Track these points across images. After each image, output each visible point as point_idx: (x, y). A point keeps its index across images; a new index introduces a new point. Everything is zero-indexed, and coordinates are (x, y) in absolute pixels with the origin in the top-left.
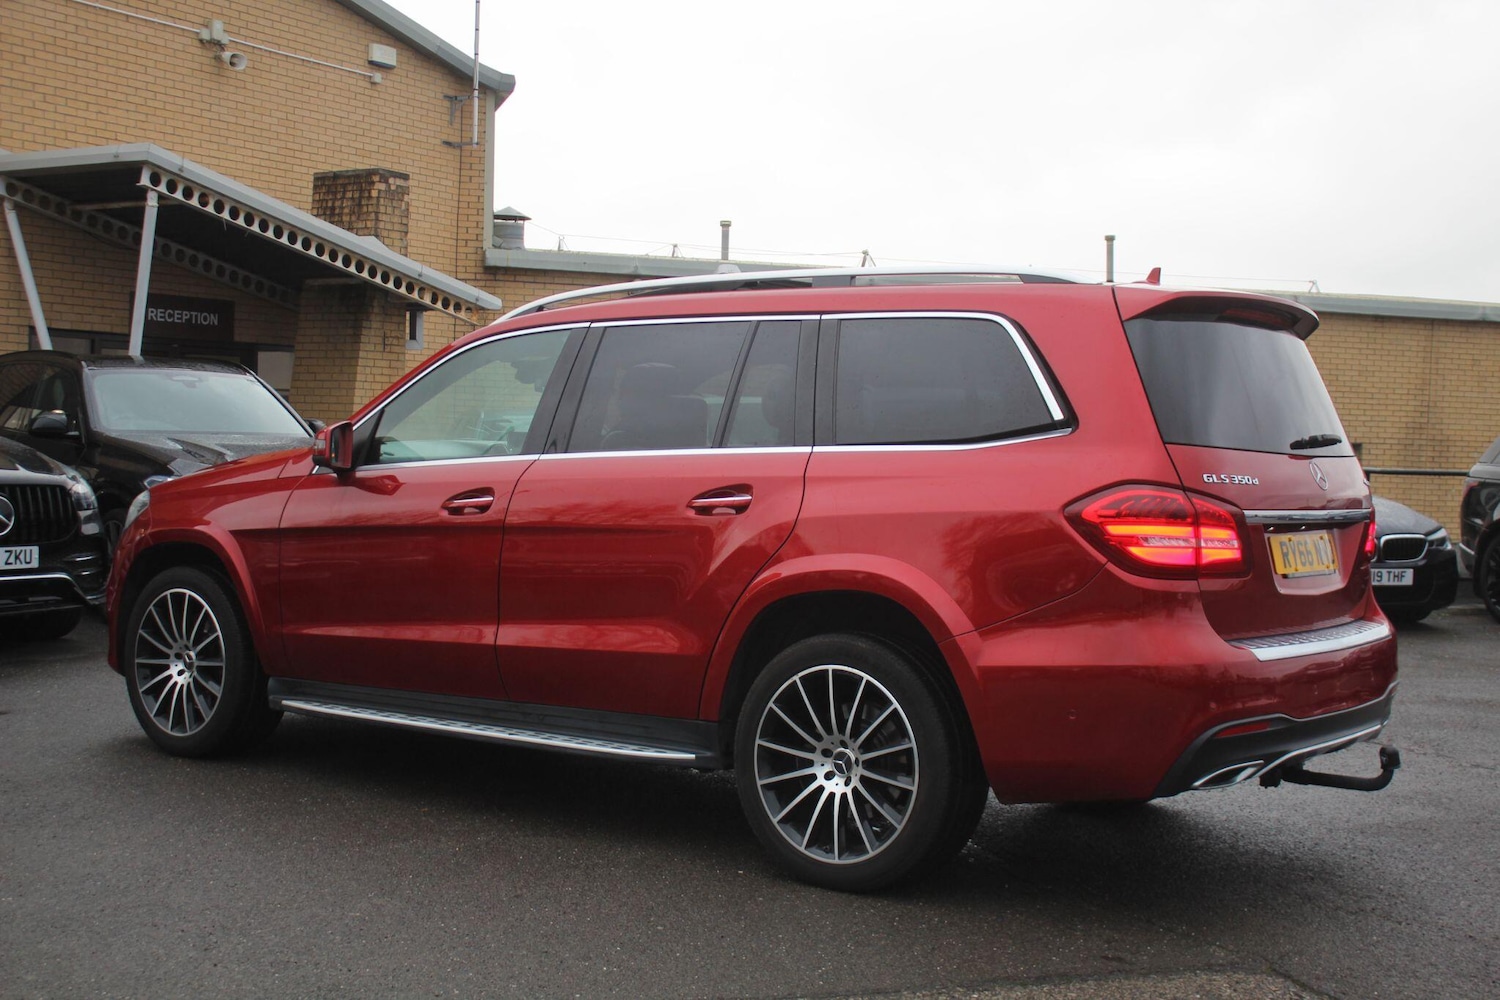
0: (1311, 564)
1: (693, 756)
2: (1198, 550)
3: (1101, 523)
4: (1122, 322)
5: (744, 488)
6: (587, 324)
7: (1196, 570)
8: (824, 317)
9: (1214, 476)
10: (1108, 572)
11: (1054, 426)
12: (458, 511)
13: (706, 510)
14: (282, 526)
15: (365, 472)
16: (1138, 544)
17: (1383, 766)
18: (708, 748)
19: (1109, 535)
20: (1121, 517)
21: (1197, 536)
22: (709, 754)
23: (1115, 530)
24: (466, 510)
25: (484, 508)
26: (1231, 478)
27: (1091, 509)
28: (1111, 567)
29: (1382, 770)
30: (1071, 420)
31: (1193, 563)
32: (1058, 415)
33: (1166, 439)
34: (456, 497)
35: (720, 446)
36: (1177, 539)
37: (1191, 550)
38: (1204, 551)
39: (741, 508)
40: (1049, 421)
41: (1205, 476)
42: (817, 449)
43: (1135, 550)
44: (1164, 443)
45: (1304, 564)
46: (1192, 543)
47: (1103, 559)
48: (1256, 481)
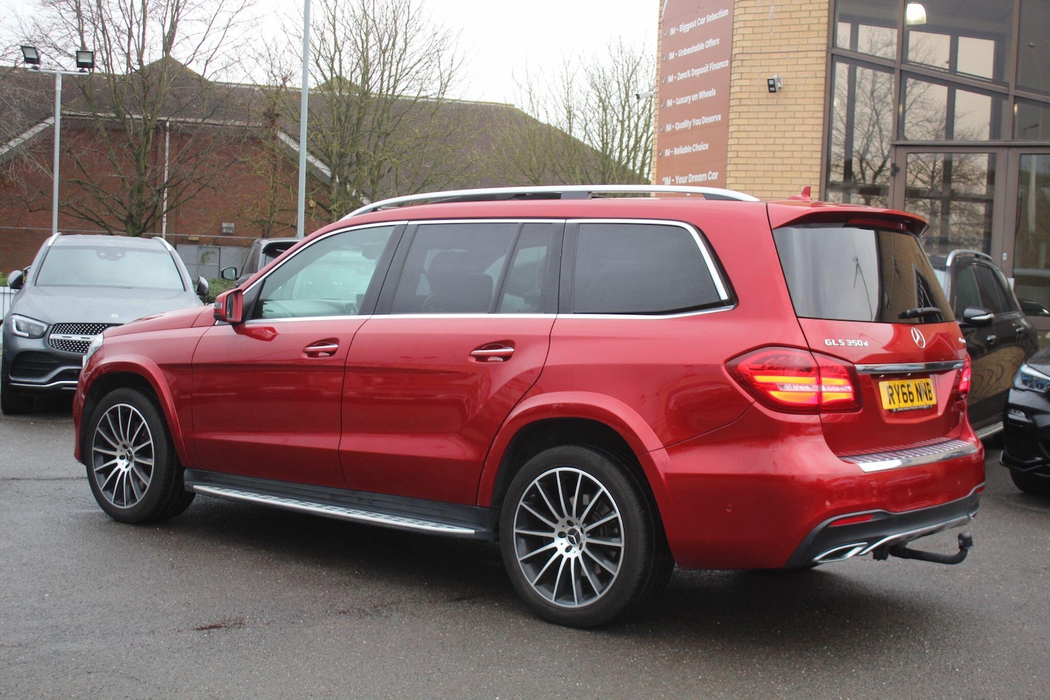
0: (912, 401)
1: (473, 531)
2: (820, 394)
3: (751, 374)
4: (771, 230)
5: (509, 343)
6: (405, 223)
7: (817, 407)
8: (568, 221)
9: (833, 341)
10: (755, 409)
11: (721, 304)
12: (313, 354)
13: (480, 358)
14: (193, 362)
15: (252, 324)
16: (776, 389)
17: (961, 547)
18: (483, 526)
19: (757, 382)
20: (764, 370)
21: (819, 383)
22: (484, 530)
23: (760, 379)
24: (320, 354)
25: (332, 353)
26: (846, 343)
27: (746, 363)
28: (757, 405)
29: (959, 550)
30: (733, 299)
31: (816, 402)
32: (724, 296)
33: (798, 315)
34: (311, 345)
35: (495, 311)
36: (804, 385)
37: (814, 394)
38: (824, 394)
39: (507, 357)
40: (717, 300)
41: (826, 341)
42: (560, 316)
43: (774, 394)
44: (797, 317)
45: (906, 401)
46: (815, 388)
47: (751, 399)
48: (866, 344)
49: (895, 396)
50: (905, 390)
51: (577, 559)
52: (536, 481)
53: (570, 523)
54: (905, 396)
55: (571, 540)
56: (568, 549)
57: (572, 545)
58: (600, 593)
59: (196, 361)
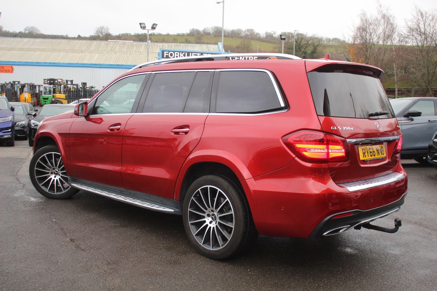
0: (374, 155)
1: (173, 211)
2: (328, 154)
3: (294, 143)
4: (307, 73)
5: (187, 126)
6: (150, 72)
7: (328, 160)
8: (216, 70)
9: (335, 127)
10: (296, 161)
11: (281, 109)
12: (112, 130)
13: (177, 133)
14: (70, 133)
15: (92, 116)
16: (306, 151)
17: (395, 225)
18: (177, 208)
19: (297, 148)
20: (300, 142)
21: (328, 148)
22: (178, 210)
23: (298, 146)
24: (114, 130)
25: (118, 129)
26: (342, 128)
27: (291, 138)
28: (297, 159)
29: (395, 227)
30: (287, 106)
31: (326, 157)
32: (283, 105)
33: (318, 114)
34: (111, 126)
35: (183, 112)
36: (320, 149)
37: (325, 153)
38: (330, 154)
39: (186, 133)
40: (280, 107)
41: (332, 127)
42: (210, 114)
43: (305, 153)
44: (318, 115)
45: (371, 156)
46: (326, 151)
47: (294, 156)
48: (352, 129)
49: (366, 154)
50: (371, 150)
51: (214, 228)
52: (199, 189)
53: (212, 211)
54: (371, 153)
55: (212, 218)
56: (211, 222)
57: (213, 221)
58: (222, 246)
59: (71, 132)
